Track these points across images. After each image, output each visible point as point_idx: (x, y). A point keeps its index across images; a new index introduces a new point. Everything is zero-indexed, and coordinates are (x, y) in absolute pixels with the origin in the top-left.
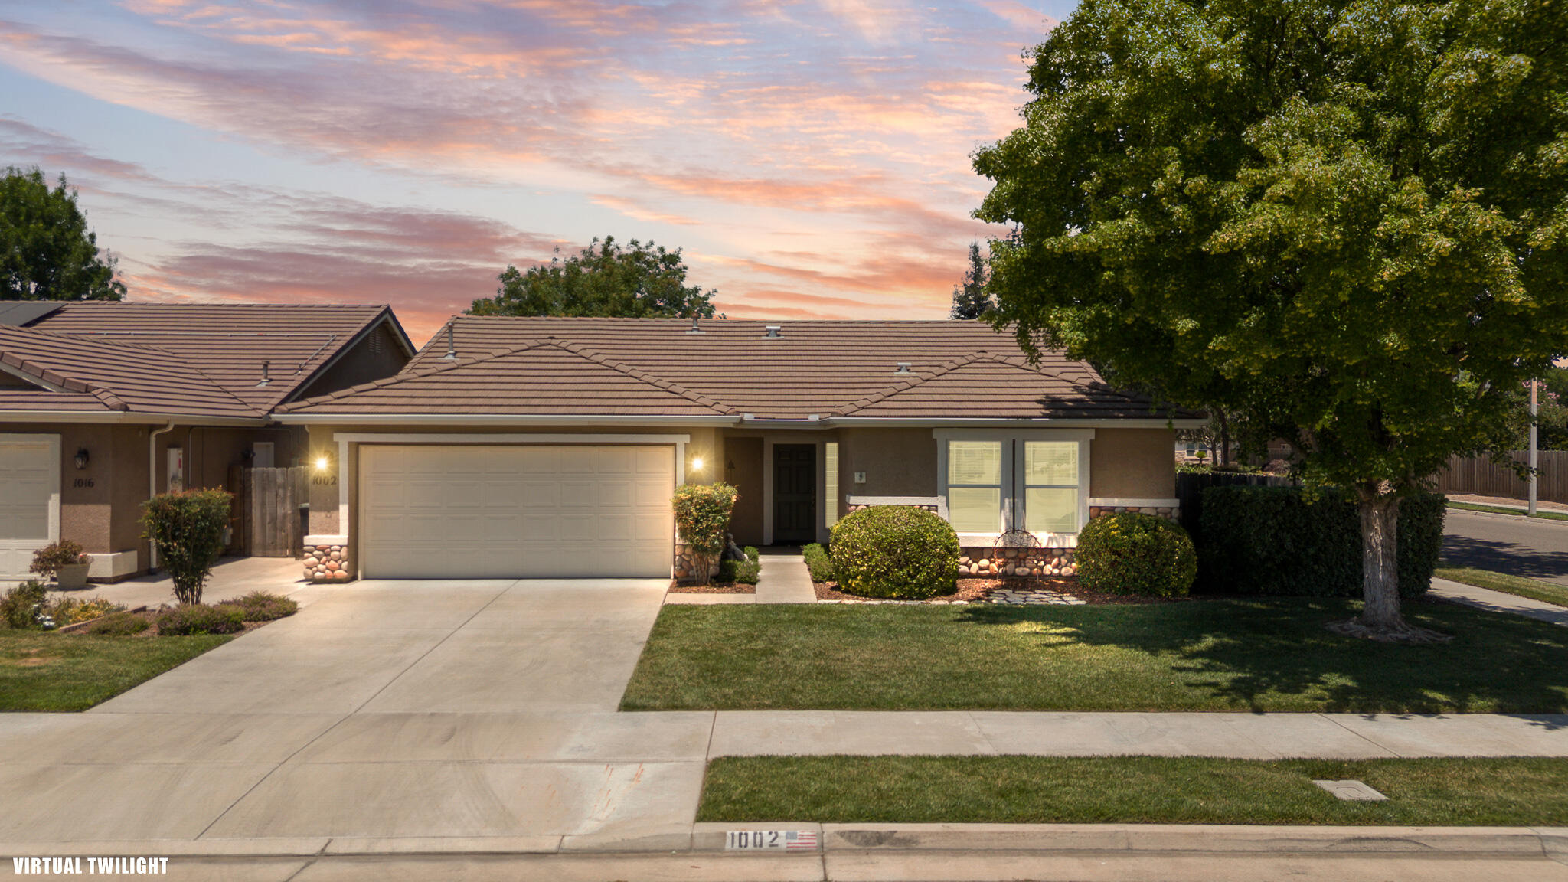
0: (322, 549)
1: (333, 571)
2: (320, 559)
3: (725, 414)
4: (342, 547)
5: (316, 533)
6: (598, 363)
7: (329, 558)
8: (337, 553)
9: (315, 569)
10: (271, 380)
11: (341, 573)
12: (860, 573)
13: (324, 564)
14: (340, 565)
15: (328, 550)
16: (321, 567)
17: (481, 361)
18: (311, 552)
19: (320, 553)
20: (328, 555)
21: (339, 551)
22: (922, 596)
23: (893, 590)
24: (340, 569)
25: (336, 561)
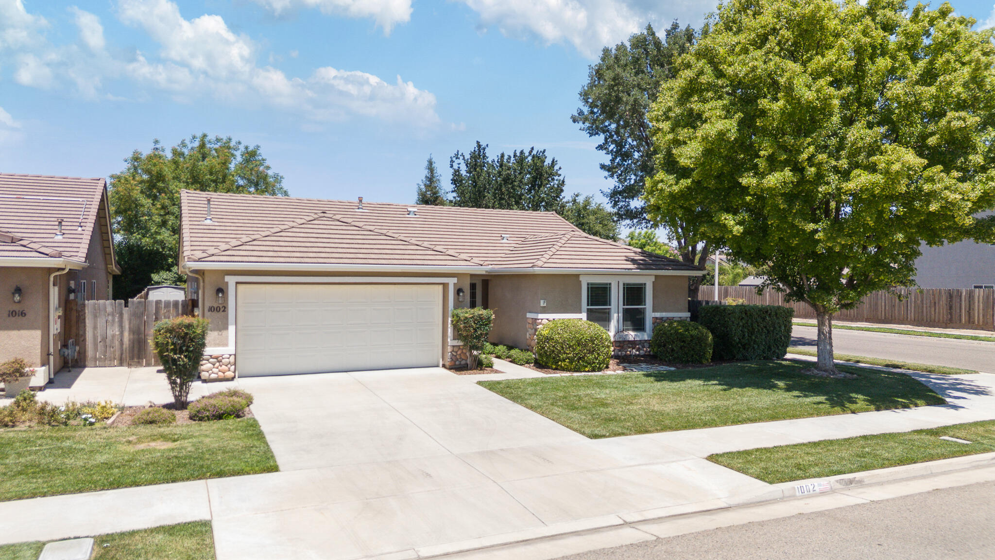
0: (216, 358)
1: (224, 373)
2: (214, 365)
3: (482, 265)
4: (230, 355)
5: (211, 346)
6: (371, 231)
7: (221, 363)
8: (227, 360)
9: (210, 372)
10: (64, 234)
11: (230, 374)
12: (568, 358)
13: (217, 368)
14: (229, 368)
15: (221, 358)
16: (215, 370)
17: (293, 227)
18: (208, 360)
19: (215, 360)
20: (219, 361)
21: (229, 358)
22: (600, 370)
23: (586, 367)
24: (229, 371)
25: (226, 366)
